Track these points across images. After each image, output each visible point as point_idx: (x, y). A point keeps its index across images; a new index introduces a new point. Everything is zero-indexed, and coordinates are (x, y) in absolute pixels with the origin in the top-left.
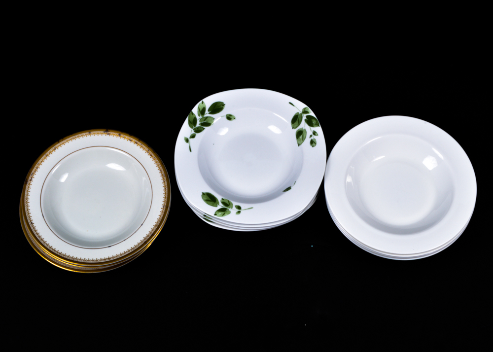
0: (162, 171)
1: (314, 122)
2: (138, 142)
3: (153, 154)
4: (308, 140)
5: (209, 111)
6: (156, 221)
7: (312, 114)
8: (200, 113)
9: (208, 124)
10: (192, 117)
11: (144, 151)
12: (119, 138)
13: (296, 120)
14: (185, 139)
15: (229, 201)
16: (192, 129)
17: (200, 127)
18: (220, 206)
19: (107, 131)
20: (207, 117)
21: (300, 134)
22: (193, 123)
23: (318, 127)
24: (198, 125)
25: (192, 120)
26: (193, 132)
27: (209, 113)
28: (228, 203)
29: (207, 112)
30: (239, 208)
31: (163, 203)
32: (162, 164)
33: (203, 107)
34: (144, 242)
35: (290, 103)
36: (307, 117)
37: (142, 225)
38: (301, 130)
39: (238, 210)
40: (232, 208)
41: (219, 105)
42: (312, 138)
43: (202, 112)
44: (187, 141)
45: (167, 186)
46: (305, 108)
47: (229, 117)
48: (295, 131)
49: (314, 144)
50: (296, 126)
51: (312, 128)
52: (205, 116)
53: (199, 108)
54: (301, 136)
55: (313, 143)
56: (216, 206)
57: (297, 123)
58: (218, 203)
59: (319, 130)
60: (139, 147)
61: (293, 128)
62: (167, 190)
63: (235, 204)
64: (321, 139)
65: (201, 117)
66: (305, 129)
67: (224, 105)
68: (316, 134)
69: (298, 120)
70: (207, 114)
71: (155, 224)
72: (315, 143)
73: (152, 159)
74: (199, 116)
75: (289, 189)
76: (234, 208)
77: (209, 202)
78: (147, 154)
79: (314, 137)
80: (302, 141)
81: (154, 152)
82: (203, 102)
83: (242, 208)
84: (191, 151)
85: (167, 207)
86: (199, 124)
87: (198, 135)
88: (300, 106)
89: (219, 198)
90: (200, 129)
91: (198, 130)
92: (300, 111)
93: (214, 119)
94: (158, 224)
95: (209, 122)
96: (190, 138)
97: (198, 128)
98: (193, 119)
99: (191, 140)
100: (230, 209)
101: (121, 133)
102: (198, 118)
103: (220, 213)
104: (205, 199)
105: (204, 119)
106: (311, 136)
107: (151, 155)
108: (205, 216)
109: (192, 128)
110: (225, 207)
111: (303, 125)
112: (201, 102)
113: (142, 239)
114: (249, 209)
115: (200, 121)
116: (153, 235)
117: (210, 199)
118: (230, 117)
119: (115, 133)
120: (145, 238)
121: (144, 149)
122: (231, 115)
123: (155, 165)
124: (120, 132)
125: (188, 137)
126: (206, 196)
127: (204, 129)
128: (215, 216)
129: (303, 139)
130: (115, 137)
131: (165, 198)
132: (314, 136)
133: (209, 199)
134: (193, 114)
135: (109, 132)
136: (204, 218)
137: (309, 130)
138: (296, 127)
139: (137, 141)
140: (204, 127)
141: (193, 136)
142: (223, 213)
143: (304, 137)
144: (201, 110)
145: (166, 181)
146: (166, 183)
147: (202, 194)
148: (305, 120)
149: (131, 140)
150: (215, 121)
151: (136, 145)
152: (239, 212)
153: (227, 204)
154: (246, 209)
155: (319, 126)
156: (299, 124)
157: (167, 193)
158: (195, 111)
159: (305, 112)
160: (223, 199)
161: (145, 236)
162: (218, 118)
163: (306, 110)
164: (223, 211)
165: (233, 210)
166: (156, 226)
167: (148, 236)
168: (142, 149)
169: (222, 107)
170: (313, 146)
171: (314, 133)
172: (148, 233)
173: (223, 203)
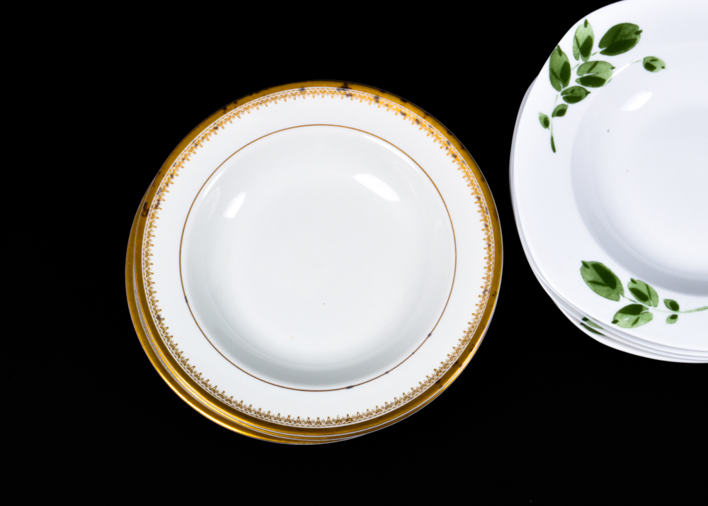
0: (483, 198)
2: (423, 120)
3: (459, 154)
5: (601, 45)
6: (466, 327)
8: (578, 51)
9: (597, 82)
10: (559, 62)
11: (438, 145)
12: (374, 105)
14: (540, 118)
15: (647, 287)
16: (559, 93)
17: (579, 88)
18: (628, 299)
19: (345, 87)
20: (596, 63)
22: (561, 76)
24: (573, 82)
25: (558, 69)
26: (561, 101)
27: (602, 53)
28: (645, 291)
29: (596, 48)
30: (674, 306)
31: (482, 283)
32: (483, 180)
33: (586, 37)
34: (435, 381)
37: (430, 335)
39: (672, 313)
40: (656, 306)
41: (627, 32)
43: (584, 48)
44: (546, 123)
45: (493, 240)
47: (650, 65)
52: (592, 58)
53: (576, 39)
56: (617, 299)
58: (621, 291)
60: (424, 133)
62: (493, 250)
63: (663, 294)
65: (581, 62)
67: (638, 33)
70: (596, 54)
71: (462, 336)
73: (456, 165)
74: (577, 58)
76: (662, 305)
77: (599, 287)
78: (444, 152)
81: (463, 148)
82: (586, 24)
83: (682, 308)
84: (554, 150)
85: (493, 295)
86: (577, 81)
87: (572, 108)
89: (624, 277)
90: (577, 93)
91: (574, 97)
93: (613, 68)
94: (471, 337)
95: (600, 75)
96: (553, 116)
97: (573, 90)
98: (561, 65)
99: (555, 121)
100: (651, 309)
101: (380, 94)
102: (575, 63)
103: (628, 318)
104: (591, 278)
105: (589, 67)
107: (455, 156)
108: (585, 319)
109: (558, 89)
110: (639, 303)
112: (581, 22)
113: (431, 373)
114: (698, 310)
115: (579, 71)
116: (458, 364)
117: (603, 279)
118: (653, 63)
119: (365, 94)
120: (438, 373)
121: (438, 138)
122: (654, 60)
123: (465, 182)
124: (377, 93)
125: (549, 113)
126: (591, 270)
127: (587, 93)
128: (615, 326)
130: (365, 103)
131: (490, 270)
133: (600, 280)
134: (560, 52)
135: (348, 91)
136: (582, 324)
139: (420, 118)
140: (588, 89)
141: (560, 112)
142: (634, 318)
144: (581, 43)
145: (490, 226)
146: (491, 231)
147: (581, 265)
149: (404, 114)
150: (615, 73)
151: (416, 127)
152: (674, 317)
153: (643, 295)
154: (690, 311)
157: (493, 256)
158: (567, 44)
160: (633, 281)
161: (438, 366)
162: (625, 64)
164: (633, 310)
165: (659, 312)
166: (465, 341)
167: (445, 366)
168: (431, 138)
169: (633, 36)
172: (445, 359)
173: (636, 292)
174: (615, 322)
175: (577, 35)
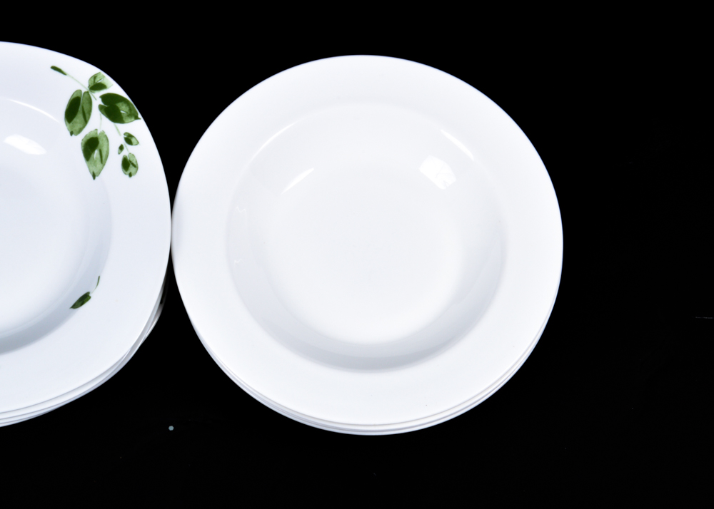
1: (124, 109)
4: (114, 160)
7: (114, 88)
13: (75, 110)
21: (92, 146)
23: (137, 122)
35: (54, 68)
36: (104, 98)
38: (93, 135)
42: (125, 153)
46: (95, 77)
48: (79, 140)
49: (132, 169)
50: (78, 126)
51: (119, 125)
54: (97, 152)
55: (127, 164)
57: (79, 118)
59: (139, 127)
61: (72, 133)
64: (147, 151)
66: (103, 133)
68: (133, 140)
69: (80, 109)
72: (135, 166)
75: (84, 299)
79: (129, 150)
80: (99, 165)
88: (80, 73)
92: (84, 87)
106: (121, 148)
111: (98, 122)
129: (103, 160)
132: (129, 146)
137: (112, 132)
138: (80, 130)
143: (104, 154)
148: (101, 108)
155: (137, 118)
156: (86, 121)
159: (97, 86)
163: (98, 80)
170: (130, 175)
171: (129, 139)
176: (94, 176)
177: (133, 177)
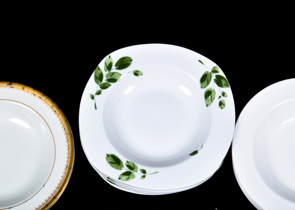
0: (66, 129)
1: (224, 82)
2: (42, 97)
3: (57, 111)
4: (216, 101)
5: (116, 66)
6: (59, 182)
7: (221, 73)
8: (106, 68)
9: (114, 80)
10: (98, 73)
11: (48, 107)
12: (22, 91)
13: (205, 79)
14: (90, 96)
15: (133, 164)
16: (98, 85)
17: (107, 83)
18: (125, 169)
19: (10, 84)
20: (114, 73)
21: (208, 94)
22: (99, 78)
23: (228, 88)
24: (104, 81)
25: (98, 75)
26: (99, 89)
27: (116, 69)
28: (132, 166)
29: (114, 67)
30: (144, 172)
31: (66, 164)
32: (66, 121)
33: (109, 62)
34: (45, 205)
35: (200, 61)
36: (217, 76)
37: (44, 186)
38: (210, 90)
39: (143, 174)
40: (137, 172)
41: (126, 60)
42: (221, 99)
43: (109, 67)
44: (93, 98)
45: (70, 146)
46: (215, 67)
47: (136, 74)
48: (204, 91)
49: (222, 106)
50: (205, 85)
51: (221, 88)
52: (112, 71)
53: (106, 63)
54: (210, 97)
55: (221, 104)
56: (121, 169)
57: (206, 82)
58: (123, 166)
59: (228, 91)
60: (43, 102)
61: (201, 88)
62: (70, 150)
63: (140, 167)
64: (230, 100)
65: (107, 72)
66: (214, 90)
67: (131, 60)
68: (225, 95)
69: (207, 79)
70: (114, 69)
71: (57, 185)
72: (224, 105)
73: (56, 115)
74: (106, 71)
75: (195, 153)
76: (139, 171)
77: (113, 165)
78: (51, 110)
79: (223, 98)
80: (210, 102)
81: (58, 108)
82: (110, 57)
83: (147, 172)
84: (96, 108)
85: (70, 169)
86: (106, 80)
87: (104, 91)
88: (209, 65)
89: (124, 160)
90: (106, 85)
91: (104, 87)
92: (210, 71)
93: (121, 75)
94: (61, 186)
95: (115, 78)
96: (96, 95)
97: (104, 84)
98: (99, 74)
99: (96, 97)
100: (135, 173)
101: (25, 87)
102: (105, 73)
103: (125, 177)
104: (110, 161)
105: (111, 75)
106: (220, 97)
107: (55, 112)
108: (108, 178)
109: (98, 84)
110: (130, 171)
111: (212, 85)
112: (108, 56)
113: (44, 201)
114: (154, 173)
115: (107, 76)
116: (55, 197)
117: (115, 161)
118: (137, 73)
119: (19, 87)
120: (47, 201)
121: (48, 104)
122: (138, 71)
123: (59, 122)
124: (24, 86)
125: (94, 94)
126: (110, 158)
127: (110, 85)
128: (119, 180)
129: (212, 100)
130: (19, 90)
131: (69, 158)
132: (223, 97)
133: (114, 162)
134: (99, 69)
135: (12, 86)
136: (107, 180)
137: (218, 90)
138: (205, 87)
139: (41, 96)
140: (110, 83)
141: (99, 93)
142: (127, 177)
143: (213, 98)
144: (108, 65)
145: (69, 140)
146: (70, 142)
147: (106, 155)
148: (215, 80)
149: (35, 95)
150: (122, 77)
151: (40, 100)
152: (144, 176)
153: (131, 167)
154: (151, 174)
155: (228, 87)
156: (208, 84)
157: (70, 152)
158: (102, 65)
159: (215, 71)
160: (128, 162)
161: (47, 198)
162: (125, 73)
163: (216, 69)
164: (127, 174)
165: (138, 174)
166: (58, 188)
167: (50, 198)
168: (46, 104)
169: (129, 62)
170: (222, 108)
171: (223, 94)
172: (50, 195)
173: (128, 166)
174: (120, 179)
175: (106, 62)
176: (207, 106)
177: (222, 109)
